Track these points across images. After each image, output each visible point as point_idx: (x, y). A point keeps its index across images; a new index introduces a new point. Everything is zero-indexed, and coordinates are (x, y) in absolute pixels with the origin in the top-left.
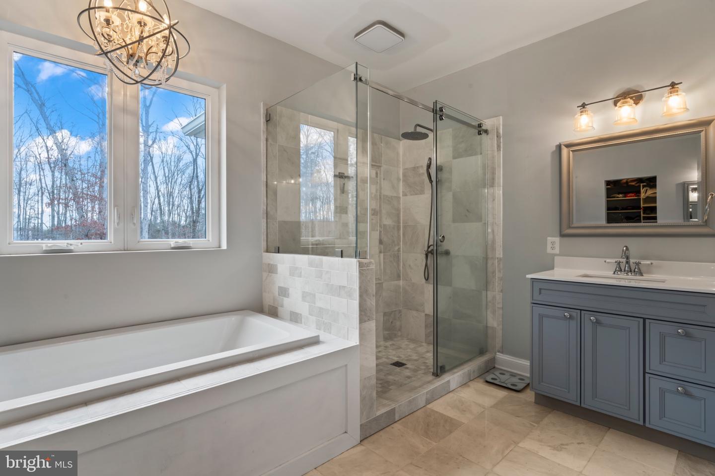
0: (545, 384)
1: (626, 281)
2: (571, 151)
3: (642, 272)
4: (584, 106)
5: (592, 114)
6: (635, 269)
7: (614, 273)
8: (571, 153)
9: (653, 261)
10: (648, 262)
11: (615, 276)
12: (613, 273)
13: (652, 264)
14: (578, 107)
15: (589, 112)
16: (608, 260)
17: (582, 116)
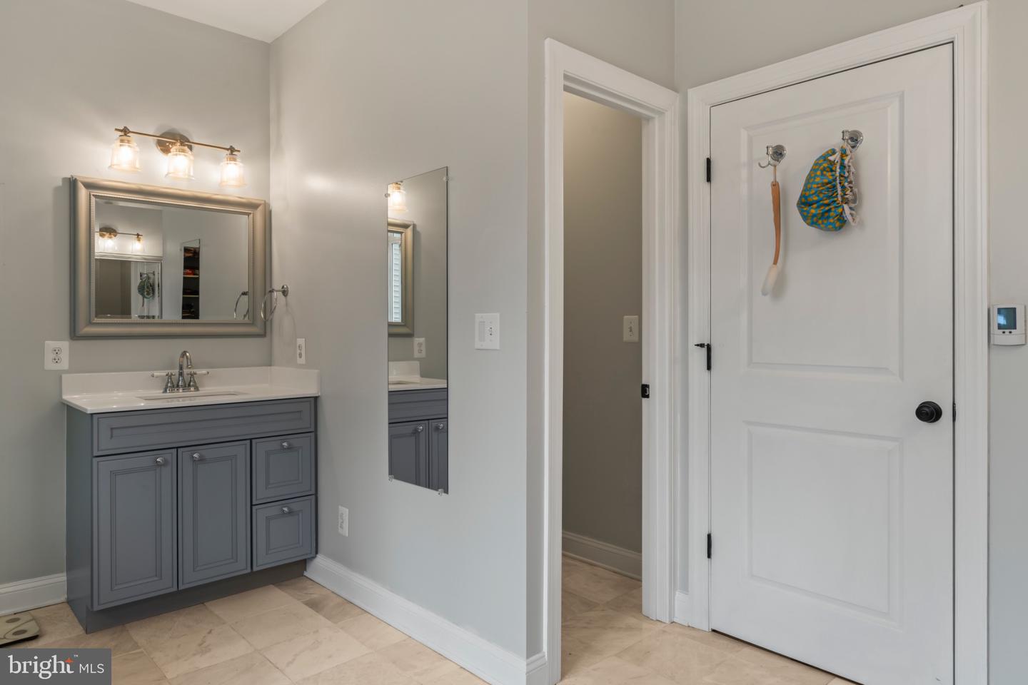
0: (121, 587)
1: (181, 400)
2: (93, 195)
3: (198, 385)
4: (125, 131)
5: (138, 149)
6: (190, 383)
7: (165, 391)
8: (93, 199)
9: (209, 370)
10: (204, 371)
11: (168, 394)
12: (162, 391)
13: (208, 373)
14: (116, 130)
15: (134, 144)
16: (156, 374)
17: (122, 147)
